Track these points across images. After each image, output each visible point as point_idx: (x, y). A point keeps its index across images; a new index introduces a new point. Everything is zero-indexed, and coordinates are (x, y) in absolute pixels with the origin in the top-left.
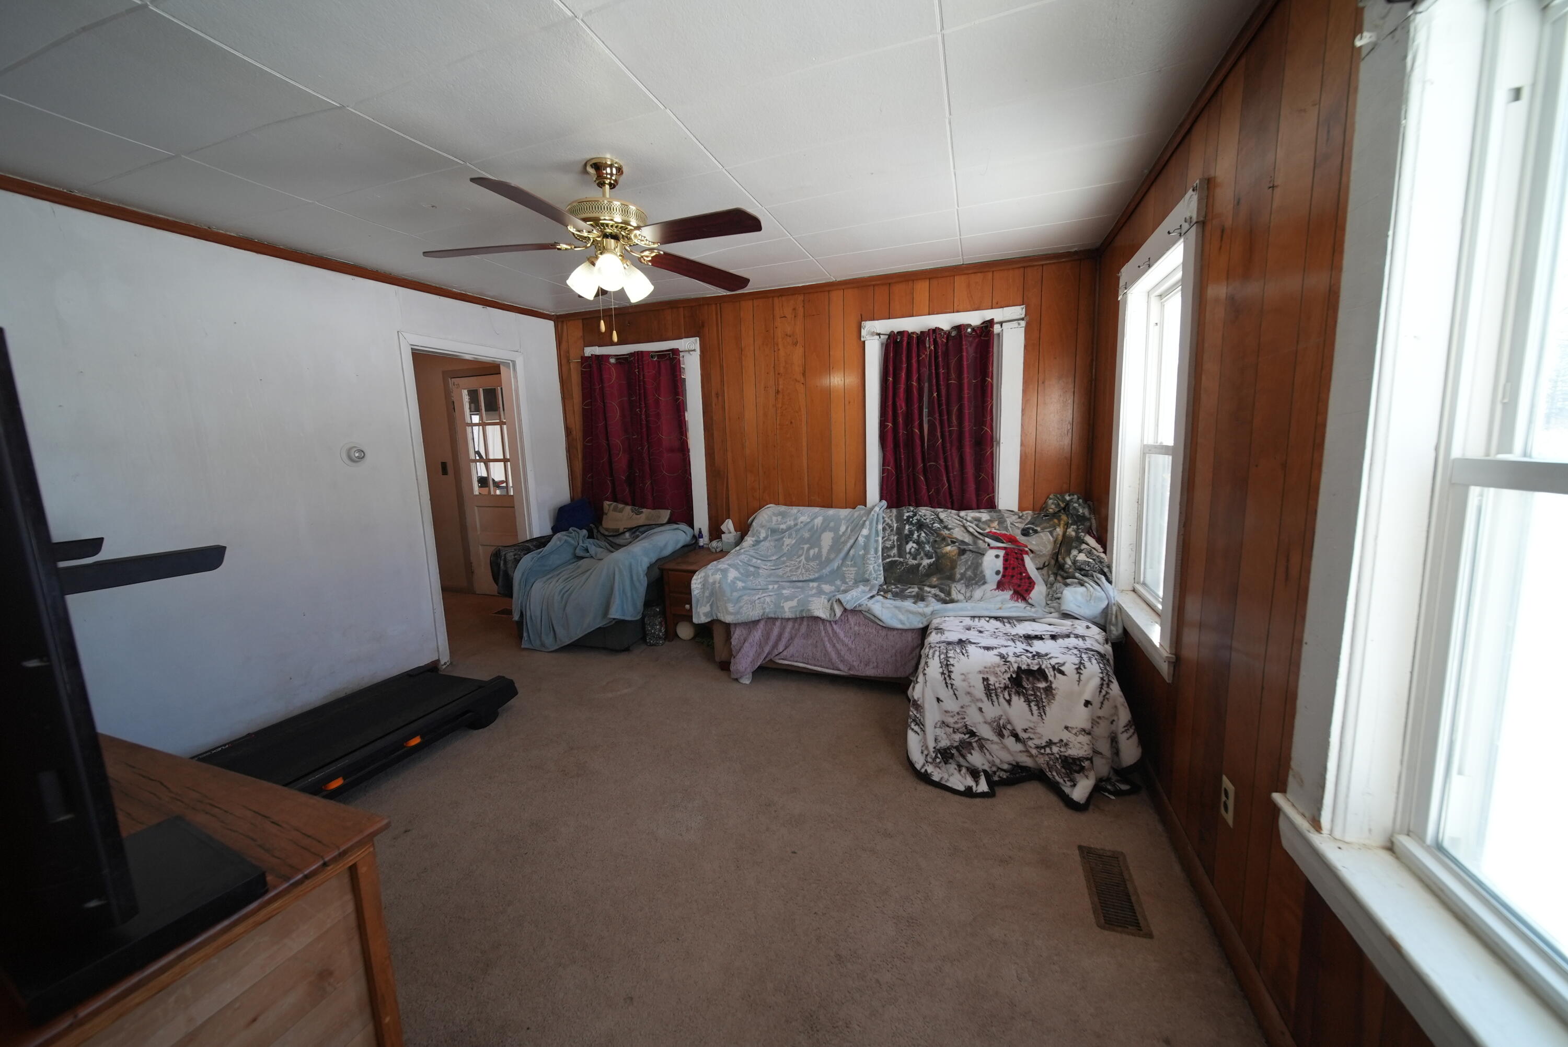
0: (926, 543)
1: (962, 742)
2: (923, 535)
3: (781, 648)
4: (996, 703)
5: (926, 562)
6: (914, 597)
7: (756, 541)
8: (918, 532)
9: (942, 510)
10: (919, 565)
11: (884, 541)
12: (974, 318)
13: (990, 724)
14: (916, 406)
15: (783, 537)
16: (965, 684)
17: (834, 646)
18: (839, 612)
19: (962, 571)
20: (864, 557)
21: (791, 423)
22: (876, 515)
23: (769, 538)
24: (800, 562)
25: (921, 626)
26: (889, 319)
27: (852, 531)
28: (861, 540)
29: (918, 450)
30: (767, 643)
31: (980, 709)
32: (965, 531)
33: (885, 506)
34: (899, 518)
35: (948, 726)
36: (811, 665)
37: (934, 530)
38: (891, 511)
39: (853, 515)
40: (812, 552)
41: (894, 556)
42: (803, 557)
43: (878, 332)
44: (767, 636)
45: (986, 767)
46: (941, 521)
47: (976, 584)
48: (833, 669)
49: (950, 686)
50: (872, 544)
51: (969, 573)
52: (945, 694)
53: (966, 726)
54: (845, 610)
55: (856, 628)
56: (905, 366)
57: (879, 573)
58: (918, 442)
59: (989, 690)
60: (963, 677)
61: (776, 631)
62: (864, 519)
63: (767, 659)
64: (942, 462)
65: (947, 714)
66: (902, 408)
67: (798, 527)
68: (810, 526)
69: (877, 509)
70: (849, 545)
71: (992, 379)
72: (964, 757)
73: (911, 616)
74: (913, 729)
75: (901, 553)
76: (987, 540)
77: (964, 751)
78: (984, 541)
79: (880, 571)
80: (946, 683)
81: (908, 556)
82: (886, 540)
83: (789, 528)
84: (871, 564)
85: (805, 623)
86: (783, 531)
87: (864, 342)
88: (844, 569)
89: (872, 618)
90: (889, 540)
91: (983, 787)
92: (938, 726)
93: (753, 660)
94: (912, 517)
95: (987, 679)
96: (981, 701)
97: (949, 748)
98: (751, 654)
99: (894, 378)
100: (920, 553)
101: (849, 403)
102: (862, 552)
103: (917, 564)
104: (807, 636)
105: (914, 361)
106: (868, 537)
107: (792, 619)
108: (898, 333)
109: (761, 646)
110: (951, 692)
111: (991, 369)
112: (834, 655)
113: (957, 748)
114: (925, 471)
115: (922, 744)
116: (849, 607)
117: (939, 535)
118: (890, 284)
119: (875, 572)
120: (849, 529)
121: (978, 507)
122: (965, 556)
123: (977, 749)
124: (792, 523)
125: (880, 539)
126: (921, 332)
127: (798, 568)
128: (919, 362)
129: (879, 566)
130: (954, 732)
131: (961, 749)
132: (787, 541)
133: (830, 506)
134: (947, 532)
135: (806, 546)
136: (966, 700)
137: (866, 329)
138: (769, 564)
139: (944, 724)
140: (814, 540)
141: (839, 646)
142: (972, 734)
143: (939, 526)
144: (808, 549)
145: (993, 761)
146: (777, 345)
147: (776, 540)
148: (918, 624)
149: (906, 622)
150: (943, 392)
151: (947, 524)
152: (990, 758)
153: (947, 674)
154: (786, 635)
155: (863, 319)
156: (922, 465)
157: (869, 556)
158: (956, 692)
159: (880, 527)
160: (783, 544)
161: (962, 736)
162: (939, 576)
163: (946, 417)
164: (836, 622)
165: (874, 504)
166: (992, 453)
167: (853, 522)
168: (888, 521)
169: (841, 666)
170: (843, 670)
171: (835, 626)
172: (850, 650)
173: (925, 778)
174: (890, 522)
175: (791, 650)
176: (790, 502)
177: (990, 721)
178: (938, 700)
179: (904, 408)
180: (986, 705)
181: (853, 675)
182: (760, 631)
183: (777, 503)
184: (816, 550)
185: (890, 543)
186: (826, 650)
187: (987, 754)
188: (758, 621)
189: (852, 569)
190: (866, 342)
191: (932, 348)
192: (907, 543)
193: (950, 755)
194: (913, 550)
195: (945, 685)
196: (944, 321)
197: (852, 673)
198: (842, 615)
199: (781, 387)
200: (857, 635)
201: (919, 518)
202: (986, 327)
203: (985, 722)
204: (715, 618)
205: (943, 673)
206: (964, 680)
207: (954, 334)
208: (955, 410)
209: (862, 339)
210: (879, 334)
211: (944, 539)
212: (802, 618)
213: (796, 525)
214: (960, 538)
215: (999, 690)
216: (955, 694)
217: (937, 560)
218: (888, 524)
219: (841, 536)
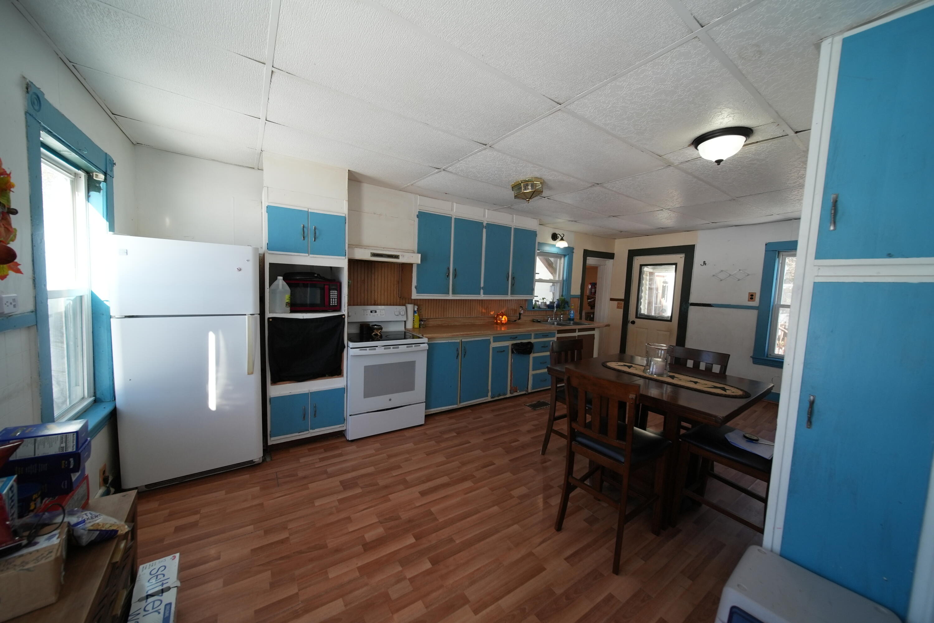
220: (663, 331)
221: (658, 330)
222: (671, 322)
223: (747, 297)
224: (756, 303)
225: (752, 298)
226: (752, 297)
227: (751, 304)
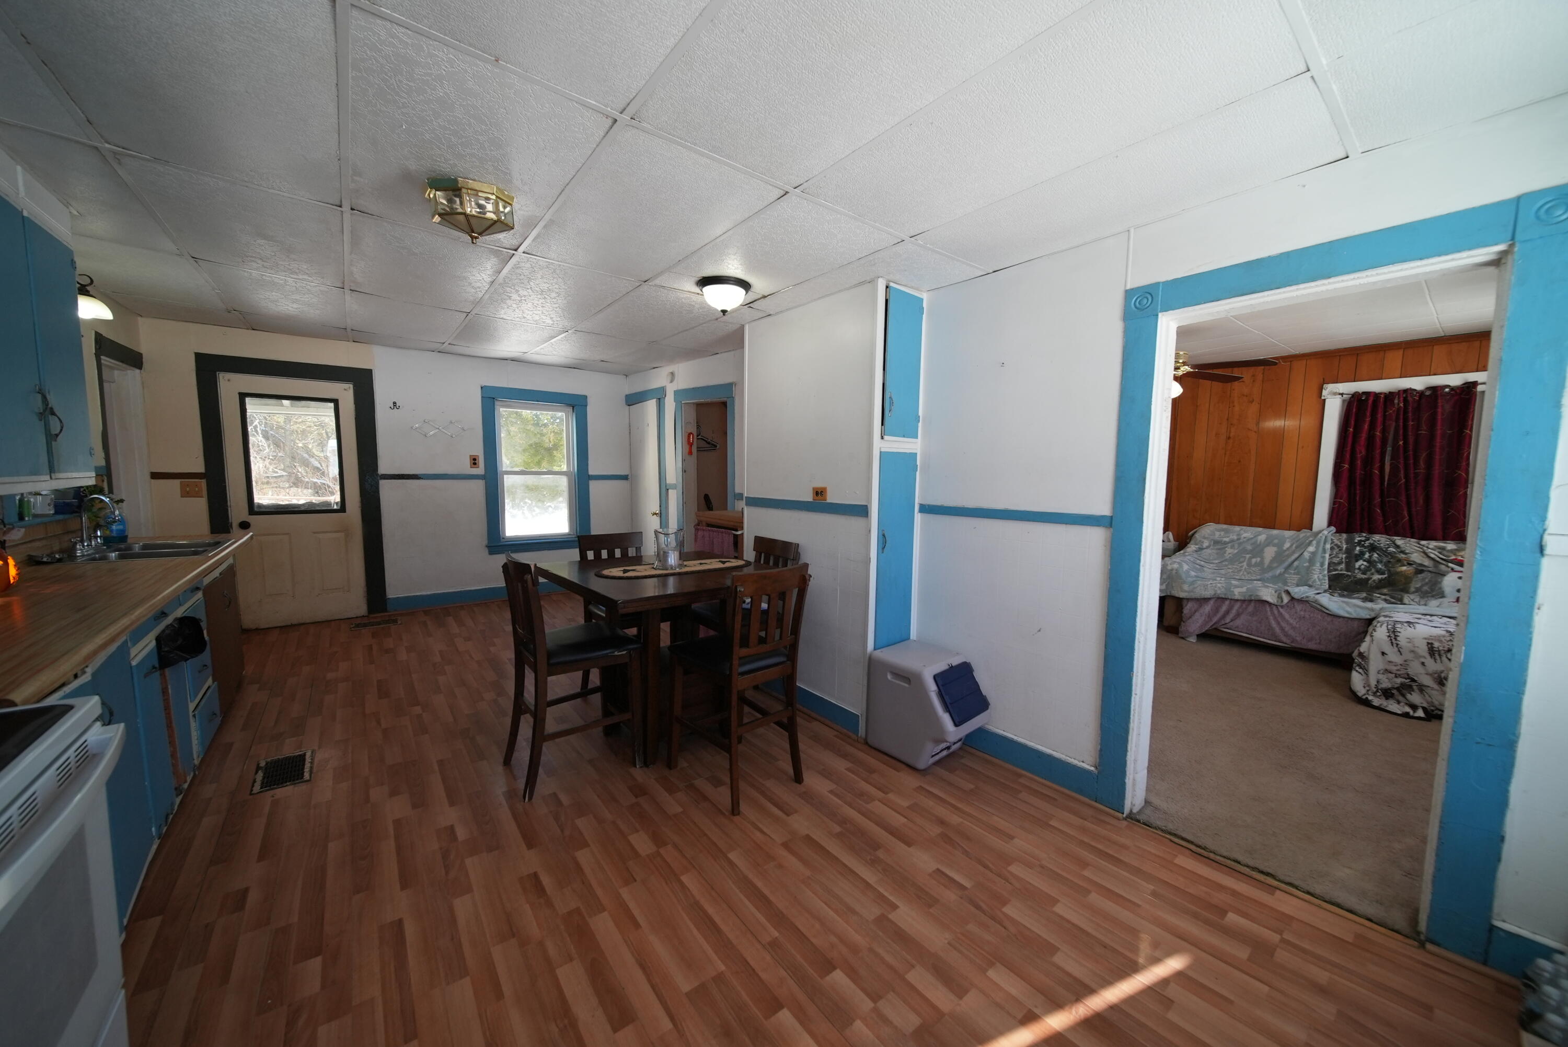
0: (1377, 562)
1: (1402, 684)
2: (1376, 555)
3: (1228, 620)
4: (1439, 661)
5: (1377, 577)
6: (1363, 599)
7: (1199, 548)
8: (1370, 553)
9: (1399, 538)
10: (1369, 579)
11: (1331, 558)
12: (1455, 380)
13: (1431, 675)
14: (1378, 451)
15: (1226, 547)
16: (1409, 645)
17: (1278, 623)
18: (1286, 599)
19: (1417, 586)
20: (1308, 568)
21: (1239, 461)
22: (1324, 537)
23: (1211, 547)
24: (1242, 567)
25: (1368, 617)
26: (1354, 381)
27: (1297, 547)
28: (1306, 555)
29: (1377, 487)
30: (1215, 615)
31: (1423, 664)
32: (1425, 556)
33: (1335, 531)
34: (1349, 541)
35: (1390, 673)
36: (1254, 635)
37: (1389, 553)
38: (1340, 536)
39: (1298, 536)
40: (1254, 560)
41: (1341, 570)
42: (1245, 564)
43: (1341, 392)
44: (1217, 610)
45: (1425, 705)
46: (1398, 547)
47: (1433, 596)
48: (1275, 641)
49: (1395, 645)
50: (1318, 559)
51: (1426, 588)
52: (1388, 648)
53: (1408, 674)
54: (1293, 599)
55: (1302, 613)
56: (1368, 419)
57: (1323, 581)
58: (1377, 480)
59: (1432, 651)
60: (1409, 640)
61: (1224, 608)
62: (1311, 539)
63: (1214, 627)
64: (1403, 498)
65: (1390, 664)
66: (1361, 452)
67: (1241, 541)
68: (1253, 541)
69: (1326, 532)
70: (1293, 557)
71: (1471, 430)
72: (1404, 696)
73: (1358, 609)
74: (1357, 671)
75: (1349, 567)
76: (1450, 565)
77: (1404, 691)
78: (1448, 566)
79: (1325, 580)
80: (1392, 643)
81: (1357, 571)
82: (1334, 557)
83: (1232, 541)
84: (1316, 574)
85: (1253, 604)
86: (1226, 543)
87: (1325, 400)
88: (1287, 575)
89: (1319, 607)
90: (1336, 556)
91: (1420, 713)
92: (1381, 672)
93: (1202, 626)
94: (1364, 541)
95: (1432, 644)
96: (1425, 657)
97: (1389, 689)
98: (1200, 621)
99: (1355, 428)
100: (1371, 570)
101: (1303, 447)
102: (1307, 564)
103: (1365, 578)
104: (1252, 614)
105: (1380, 416)
106: (1314, 554)
107: (1241, 600)
108: (1364, 393)
109: (1210, 617)
110: (1396, 649)
111: (1470, 423)
112: (1277, 630)
113: (1397, 689)
114: (1382, 505)
115: (1364, 682)
116: (1296, 596)
117: (1393, 557)
118: (1358, 354)
119: (1320, 580)
120: (1294, 546)
121: (1444, 538)
122: (1423, 575)
123: (1417, 691)
124: (1235, 537)
125: (1327, 556)
126: (1390, 392)
127: (1240, 570)
128: (1384, 416)
129: (1324, 576)
130: (1396, 677)
131: (1401, 689)
132: (1229, 550)
133: (1273, 527)
134: (1403, 556)
135: (1248, 556)
136: (1410, 656)
137: (1328, 390)
138: (1212, 565)
139: (1387, 671)
140: (1258, 550)
141: (1283, 624)
142: (1413, 680)
143: (1394, 550)
144: (1250, 558)
145: (1432, 702)
146: (1233, 402)
147: (1219, 549)
148: (1365, 615)
149: (1353, 613)
150: (1411, 439)
151: (1404, 549)
152: (1429, 699)
153: (1394, 637)
154: (1234, 611)
155: (1325, 382)
156: (1379, 500)
157: (1314, 568)
158: (1401, 650)
159: (1328, 546)
160: (1225, 553)
161: (1404, 680)
162: (1391, 588)
163: (1411, 461)
164: (1282, 607)
165: (1321, 529)
166: (1465, 494)
167: (1298, 541)
168: (1336, 542)
169: (1284, 639)
170: (1285, 642)
171: (1281, 610)
172: (1293, 628)
173: (1366, 703)
174: (1339, 544)
175: (1238, 622)
176: (1230, 521)
177: (1431, 672)
178: (1383, 654)
179: (1364, 453)
180: (1429, 661)
181: (1295, 648)
182: (1210, 606)
183: (1218, 522)
184: (1259, 559)
185: (1338, 559)
186: (1270, 626)
187: (1427, 696)
188: (1209, 599)
189: (1295, 576)
190: (1327, 401)
191: (1402, 405)
192: (1357, 561)
193: (1390, 695)
194: (1363, 567)
195: (1390, 644)
196: (1418, 383)
197: (1293, 645)
198: (1288, 602)
199: (1232, 435)
200: (1302, 618)
201: (1372, 542)
202: (1468, 387)
203: (1427, 674)
204: (1169, 594)
205: (1389, 636)
206: (1410, 642)
207: (1428, 393)
208: (1423, 456)
209: (1323, 398)
210: (1342, 394)
211: (1399, 561)
212: (1251, 601)
213: (1238, 539)
214: (1418, 561)
215: (1443, 652)
216: (1399, 651)
217: (1389, 577)
218: (1336, 545)
219: (1285, 551)
220: (330, 532)
221: (314, 533)
222: (344, 511)
223: (468, 462)
224: (480, 470)
225: (475, 464)
226: (474, 461)
227: (475, 471)
